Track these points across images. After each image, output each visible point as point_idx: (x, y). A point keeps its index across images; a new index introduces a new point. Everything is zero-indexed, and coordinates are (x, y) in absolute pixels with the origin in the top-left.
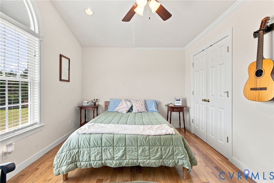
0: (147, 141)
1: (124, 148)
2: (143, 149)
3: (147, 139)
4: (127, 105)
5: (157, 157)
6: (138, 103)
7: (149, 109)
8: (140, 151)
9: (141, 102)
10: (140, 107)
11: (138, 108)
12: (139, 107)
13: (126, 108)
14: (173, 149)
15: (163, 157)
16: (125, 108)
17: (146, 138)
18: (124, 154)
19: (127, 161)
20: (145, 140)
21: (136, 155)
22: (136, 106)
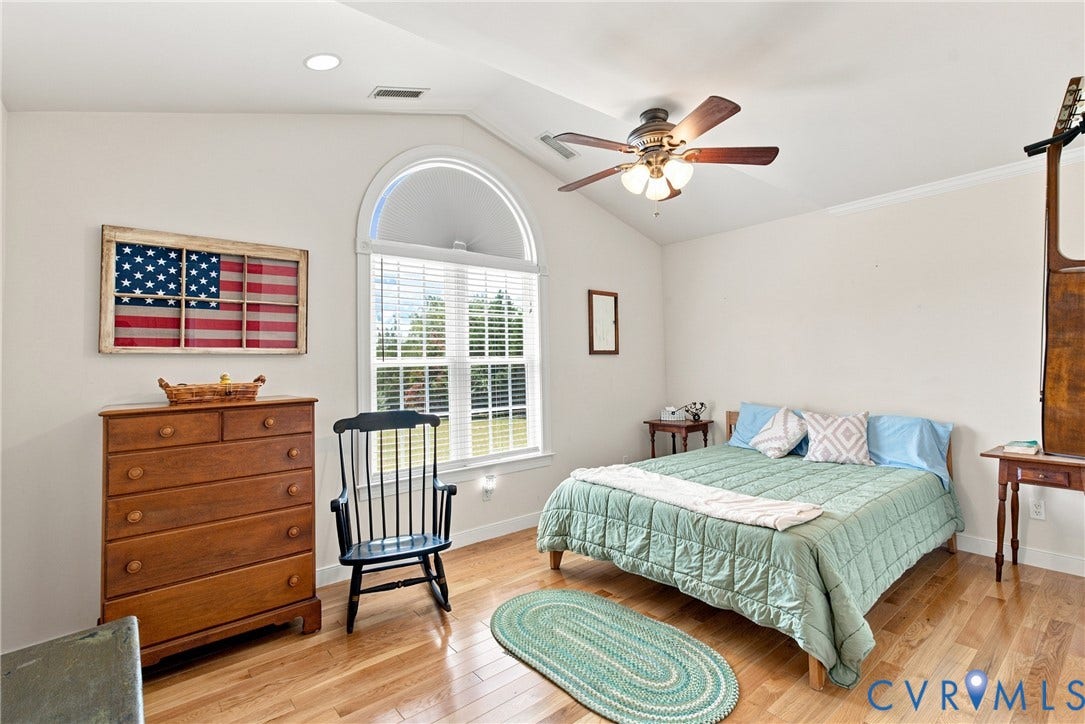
0: (697, 529)
1: (645, 531)
2: (686, 547)
3: (701, 523)
4: (786, 430)
5: (719, 581)
6: (829, 426)
7: (887, 456)
8: (680, 549)
9: (847, 424)
10: (836, 442)
11: (825, 442)
12: (830, 441)
13: (780, 438)
14: (766, 572)
15: (737, 588)
16: (776, 439)
17: (698, 520)
18: (645, 548)
19: (649, 564)
20: (694, 525)
21: (670, 556)
22: (821, 436)
